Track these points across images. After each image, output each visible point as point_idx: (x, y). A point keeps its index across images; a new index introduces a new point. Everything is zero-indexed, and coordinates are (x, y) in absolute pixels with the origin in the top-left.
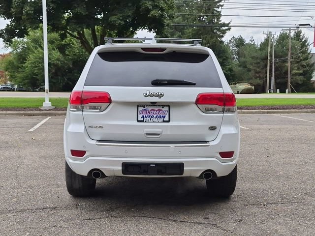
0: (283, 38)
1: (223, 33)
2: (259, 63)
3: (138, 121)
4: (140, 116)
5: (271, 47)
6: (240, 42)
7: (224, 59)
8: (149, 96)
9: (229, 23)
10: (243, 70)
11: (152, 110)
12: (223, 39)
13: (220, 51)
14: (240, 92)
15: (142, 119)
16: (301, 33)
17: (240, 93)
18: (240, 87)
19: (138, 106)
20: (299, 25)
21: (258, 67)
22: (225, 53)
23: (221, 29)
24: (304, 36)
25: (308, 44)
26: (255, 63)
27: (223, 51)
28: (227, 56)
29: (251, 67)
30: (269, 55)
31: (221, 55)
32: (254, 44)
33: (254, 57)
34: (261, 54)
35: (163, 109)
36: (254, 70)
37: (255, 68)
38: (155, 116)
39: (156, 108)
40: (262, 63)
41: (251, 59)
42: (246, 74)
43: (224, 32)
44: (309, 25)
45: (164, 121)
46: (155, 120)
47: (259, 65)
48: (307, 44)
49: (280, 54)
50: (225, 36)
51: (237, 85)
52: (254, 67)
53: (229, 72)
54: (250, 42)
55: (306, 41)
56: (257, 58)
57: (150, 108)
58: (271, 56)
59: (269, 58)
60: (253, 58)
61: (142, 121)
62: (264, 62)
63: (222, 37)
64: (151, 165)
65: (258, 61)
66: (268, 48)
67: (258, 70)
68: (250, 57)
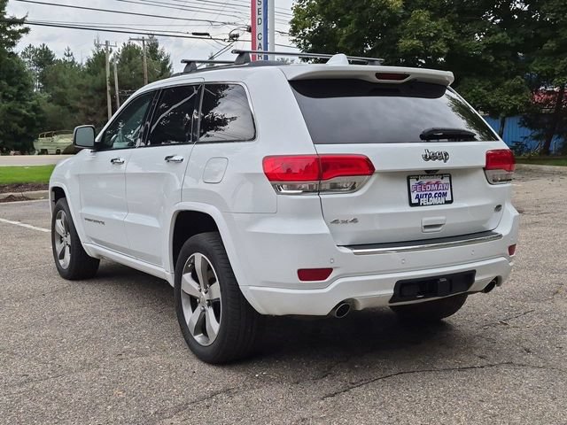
0: (129, 53)
1: (14, 38)
2: (91, 97)
3: (412, 205)
4: (413, 195)
5: (112, 69)
6: (44, 57)
7: (20, 89)
8: (430, 158)
9: (24, 19)
10: (62, 110)
11: (428, 183)
12: (14, 50)
13: (11, 71)
14: (62, 151)
15: (417, 201)
16: (157, 46)
17: (64, 154)
18: (62, 141)
19: (408, 179)
20: (193, 34)
21: (91, 105)
22: (21, 76)
23: (8, 29)
24: (163, 53)
25: (170, 67)
26: (85, 98)
27: (17, 72)
28: (27, 81)
29: (78, 104)
30: (108, 83)
31: (15, 79)
32: (73, 62)
33: (82, 85)
34: (94, 81)
35: (443, 181)
36: (84, 109)
37: (85, 106)
38: (433, 193)
39: (434, 181)
40: (96, 97)
41: (76, 89)
42: (69, 116)
43: (16, 35)
44: (208, 34)
45: (447, 202)
46: (434, 200)
47: (92, 101)
48: (168, 66)
49: (129, 82)
50: (18, 44)
51: (55, 137)
52: (83, 104)
53: (33, 114)
54: (66, 58)
55: (167, 61)
56: (88, 88)
57: (425, 181)
58: (113, 85)
59: (109, 88)
60: (79, 87)
61: (417, 205)
62: (100, 96)
63: (13, 44)
64: (442, 280)
65: (90, 93)
66: (105, 70)
67: (92, 109)
68: (74, 86)
